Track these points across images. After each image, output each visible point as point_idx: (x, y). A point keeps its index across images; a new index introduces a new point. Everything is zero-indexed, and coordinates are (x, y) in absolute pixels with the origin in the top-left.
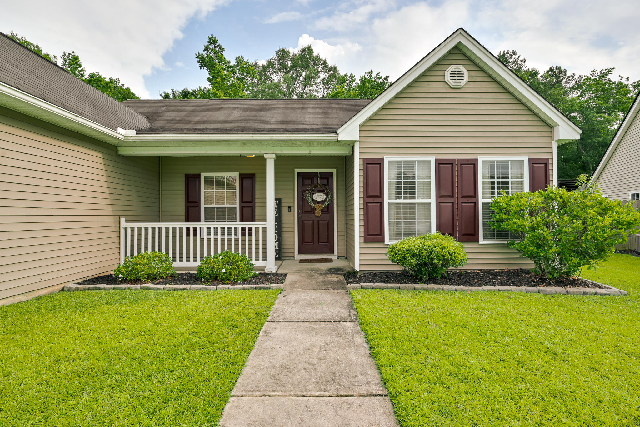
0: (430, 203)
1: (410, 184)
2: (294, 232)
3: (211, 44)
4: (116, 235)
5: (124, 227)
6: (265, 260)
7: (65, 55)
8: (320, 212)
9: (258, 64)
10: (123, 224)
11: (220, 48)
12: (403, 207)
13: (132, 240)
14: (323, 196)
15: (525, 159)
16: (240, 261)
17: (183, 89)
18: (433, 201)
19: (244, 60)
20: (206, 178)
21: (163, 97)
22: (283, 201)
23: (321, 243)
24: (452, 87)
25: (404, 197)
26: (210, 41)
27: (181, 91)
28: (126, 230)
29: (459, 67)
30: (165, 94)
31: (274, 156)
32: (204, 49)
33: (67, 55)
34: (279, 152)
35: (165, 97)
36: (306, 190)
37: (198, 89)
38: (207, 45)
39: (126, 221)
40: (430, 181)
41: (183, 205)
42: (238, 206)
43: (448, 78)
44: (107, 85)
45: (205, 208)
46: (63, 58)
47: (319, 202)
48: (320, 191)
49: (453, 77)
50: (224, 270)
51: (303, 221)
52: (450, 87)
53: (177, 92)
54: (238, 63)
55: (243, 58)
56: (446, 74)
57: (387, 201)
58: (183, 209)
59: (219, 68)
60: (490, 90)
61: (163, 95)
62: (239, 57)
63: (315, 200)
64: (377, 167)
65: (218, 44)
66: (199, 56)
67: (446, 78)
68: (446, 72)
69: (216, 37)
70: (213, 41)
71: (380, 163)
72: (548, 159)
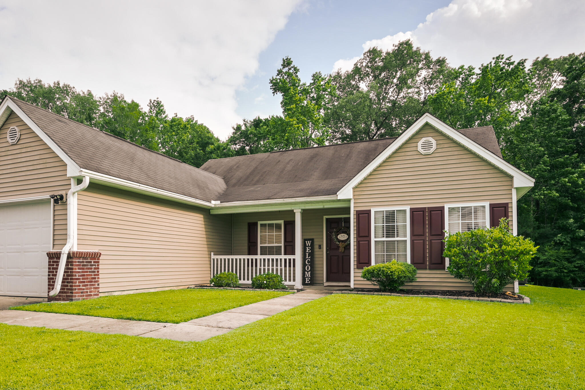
0: (406, 241)
1: (392, 227)
2: (323, 264)
3: (284, 66)
4: (208, 263)
5: (213, 258)
6: (295, 281)
7: (151, 102)
8: (343, 248)
9: (340, 73)
10: (213, 257)
11: (294, 69)
12: (386, 243)
13: (217, 267)
14: (345, 236)
15: (487, 204)
16: (275, 277)
17: (255, 118)
18: (408, 239)
19: (321, 76)
20: (261, 225)
21: (234, 129)
22: (315, 240)
23: (344, 273)
24: (423, 154)
25: (386, 236)
26: (285, 63)
27: (252, 121)
28: (214, 259)
29: (429, 139)
30: (237, 126)
31: (300, 210)
32: (277, 74)
33: (153, 102)
34: (303, 208)
35: (237, 129)
36: (333, 232)
37: (271, 117)
38: (281, 69)
39: (214, 255)
40: (406, 225)
41: (247, 245)
42: (282, 245)
43: (420, 148)
44: (186, 127)
45: (261, 247)
46: (149, 105)
47: (342, 241)
48: (343, 232)
49: (424, 147)
50: (265, 282)
51: (331, 256)
52: (422, 154)
53: (249, 122)
54: (315, 80)
55: (321, 74)
56: (418, 145)
57: (373, 240)
58: (246, 247)
59: (292, 92)
60: (456, 153)
61: (235, 127)
62: (316, 73)
63: (339, 239)
64: (366, 216)
65: (292, 65)
66: (273, 80)
67: (418, 148)
68: (418, 143)
69: (290, 59)
70: (287, 63)
71: (368, 212)
72: (507, 204)
